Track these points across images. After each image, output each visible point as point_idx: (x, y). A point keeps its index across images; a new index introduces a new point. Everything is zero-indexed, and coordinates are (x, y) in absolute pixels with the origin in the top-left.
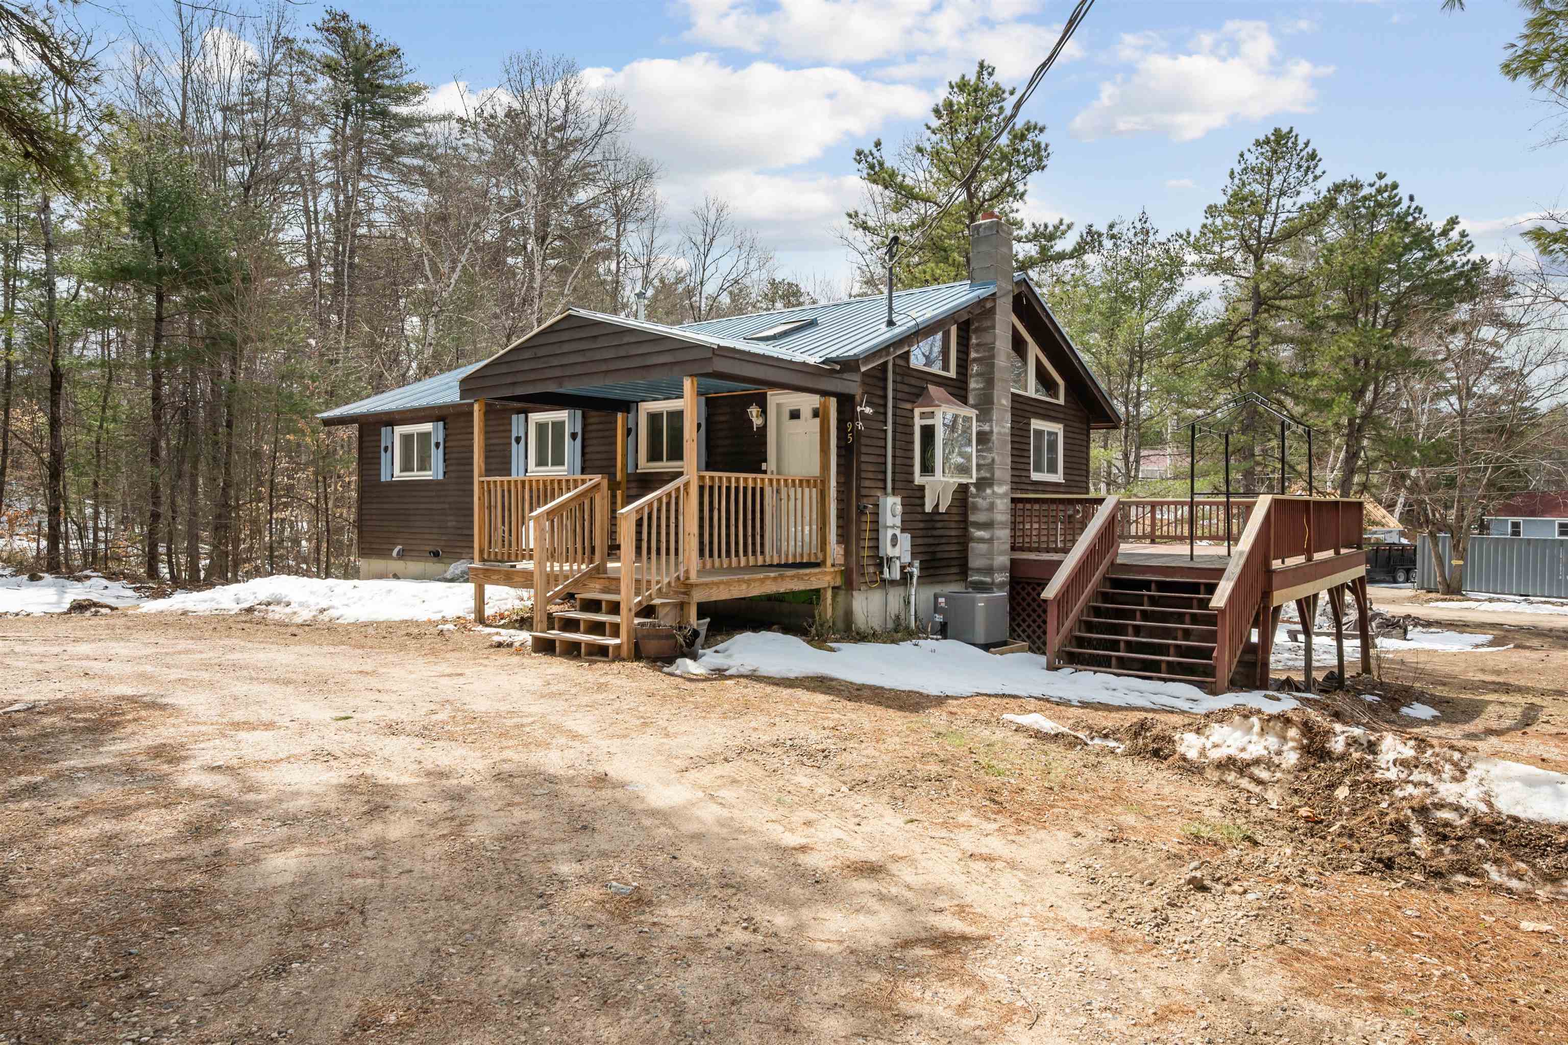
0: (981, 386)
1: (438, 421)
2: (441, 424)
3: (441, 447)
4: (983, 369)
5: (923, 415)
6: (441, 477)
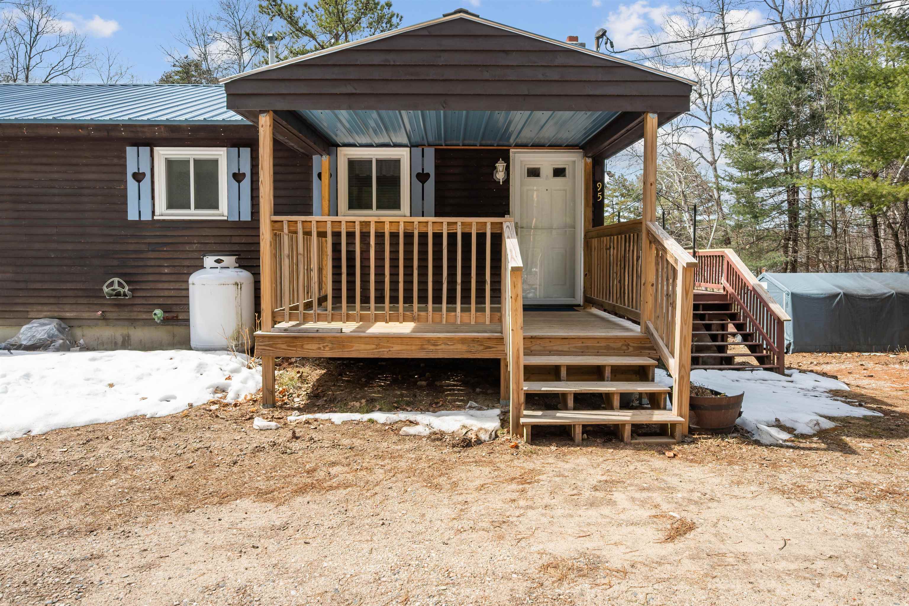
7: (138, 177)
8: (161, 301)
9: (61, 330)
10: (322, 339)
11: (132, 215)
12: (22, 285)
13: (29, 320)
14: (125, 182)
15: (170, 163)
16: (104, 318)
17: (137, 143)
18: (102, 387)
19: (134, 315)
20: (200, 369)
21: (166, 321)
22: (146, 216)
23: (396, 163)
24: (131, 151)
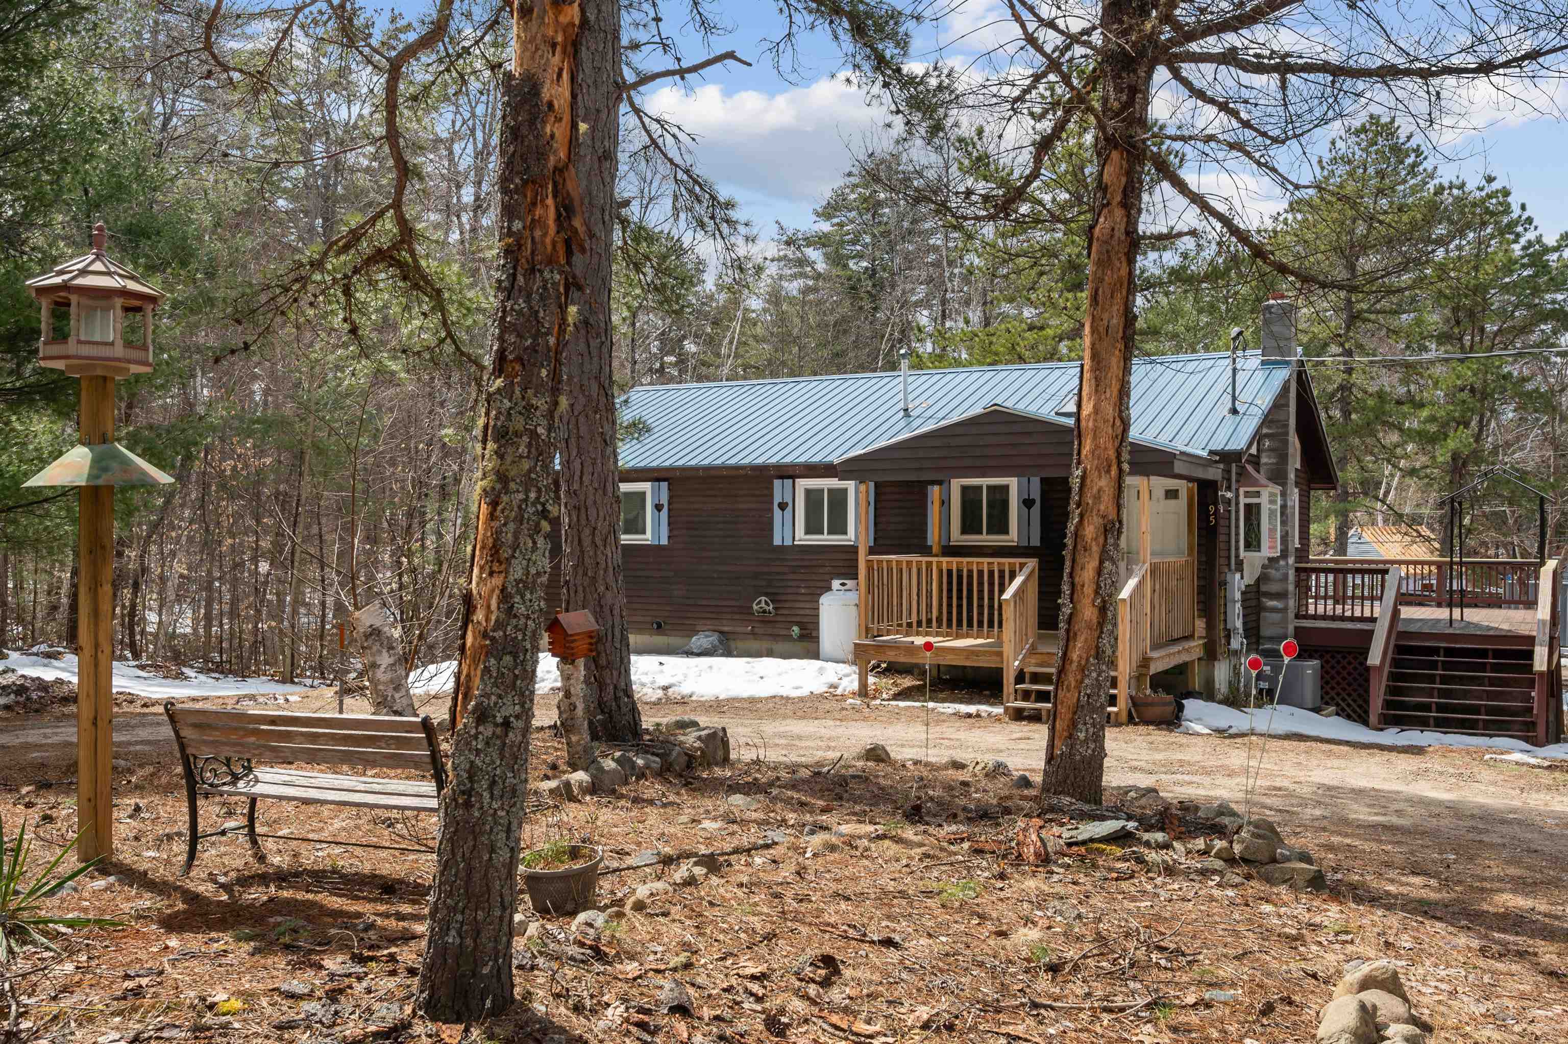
0: (1273, 460)
1: (658, 480)
2: (664, 485)
3: (665, 511)
4: (1276, 444)
5: (1247, 495)
6: (664, 541)
7: (783, 506)
8: (798, 619)
9: (721, 642)
10: (898, 648)
11: (777, 541)
12: (691, 602)
13: (696, 632)
14: (771, 510)
15: (808, 492)
16: (753, 633)
17: (782, 477)
18: (756, 678)
19: (776, 631)
20: (821, 671)
21: (802, 637)
22: (788, 542)
23: (1006, 488)
24: (777, 483)
